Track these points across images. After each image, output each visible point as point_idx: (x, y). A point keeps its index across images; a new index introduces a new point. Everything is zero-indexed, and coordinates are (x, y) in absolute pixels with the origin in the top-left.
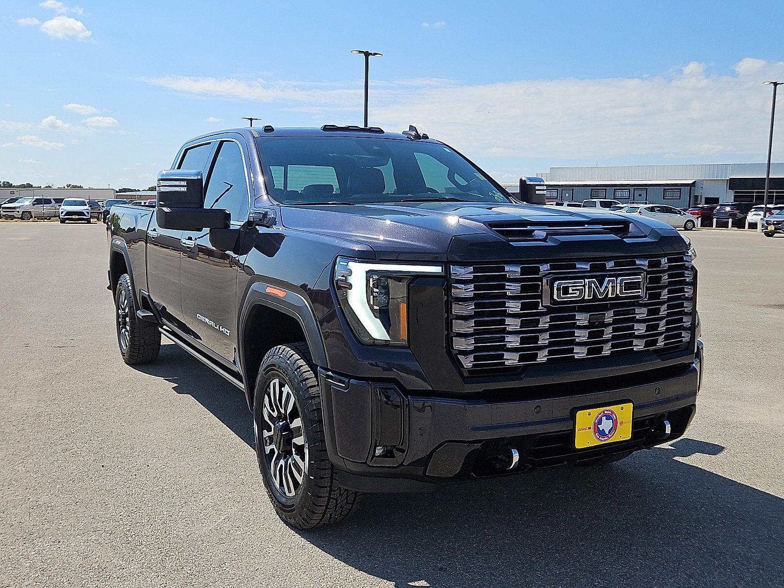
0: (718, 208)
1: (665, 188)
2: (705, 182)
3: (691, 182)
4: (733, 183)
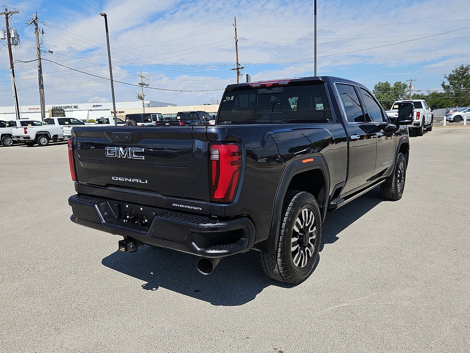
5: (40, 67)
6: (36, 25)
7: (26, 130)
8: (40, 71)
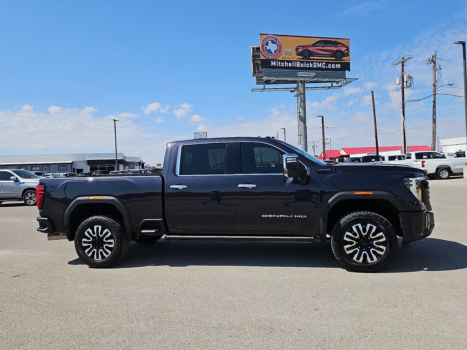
0: (94, 173)
1: (59, 165)
2: (77, 162)
3: (71, 162)
4: (89, 162)
5: (434, 102)
6: (434, 63)
7: (424, 163)
8: (434, 107)
